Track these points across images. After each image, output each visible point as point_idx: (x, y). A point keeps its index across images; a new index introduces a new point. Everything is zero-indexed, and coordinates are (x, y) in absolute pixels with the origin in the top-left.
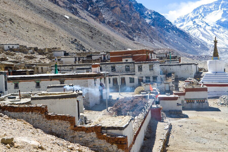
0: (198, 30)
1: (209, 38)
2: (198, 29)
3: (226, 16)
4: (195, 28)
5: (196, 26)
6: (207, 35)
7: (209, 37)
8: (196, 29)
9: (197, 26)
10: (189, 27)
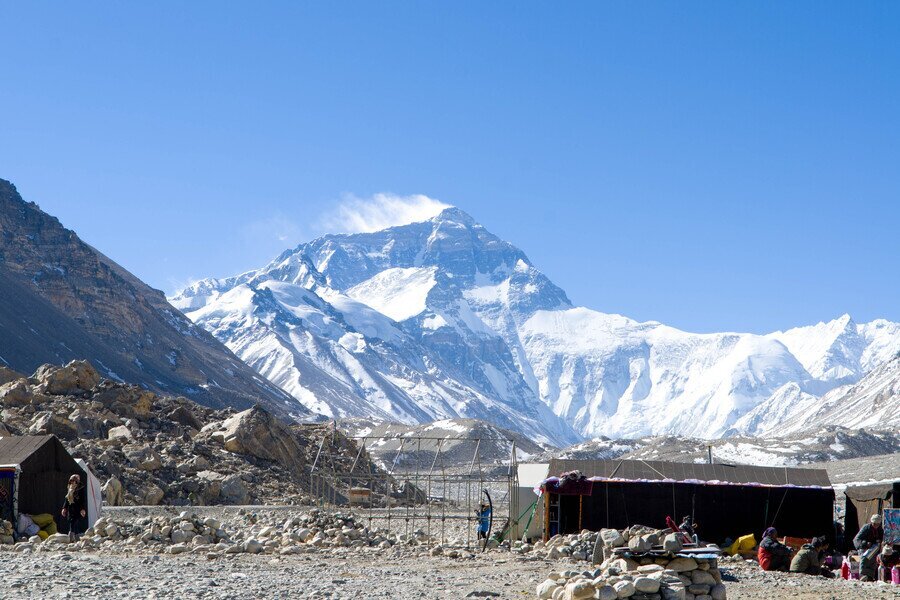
0: (277, 344)
1: (346, 399)
2: (278, 338)
3: (450, 307)
4: (263, 330)
5: (269, 319)
6: (332, 383)
7: (347, 391)
8: (267, 334)
9: (277, 319)
10: (228, 320)
